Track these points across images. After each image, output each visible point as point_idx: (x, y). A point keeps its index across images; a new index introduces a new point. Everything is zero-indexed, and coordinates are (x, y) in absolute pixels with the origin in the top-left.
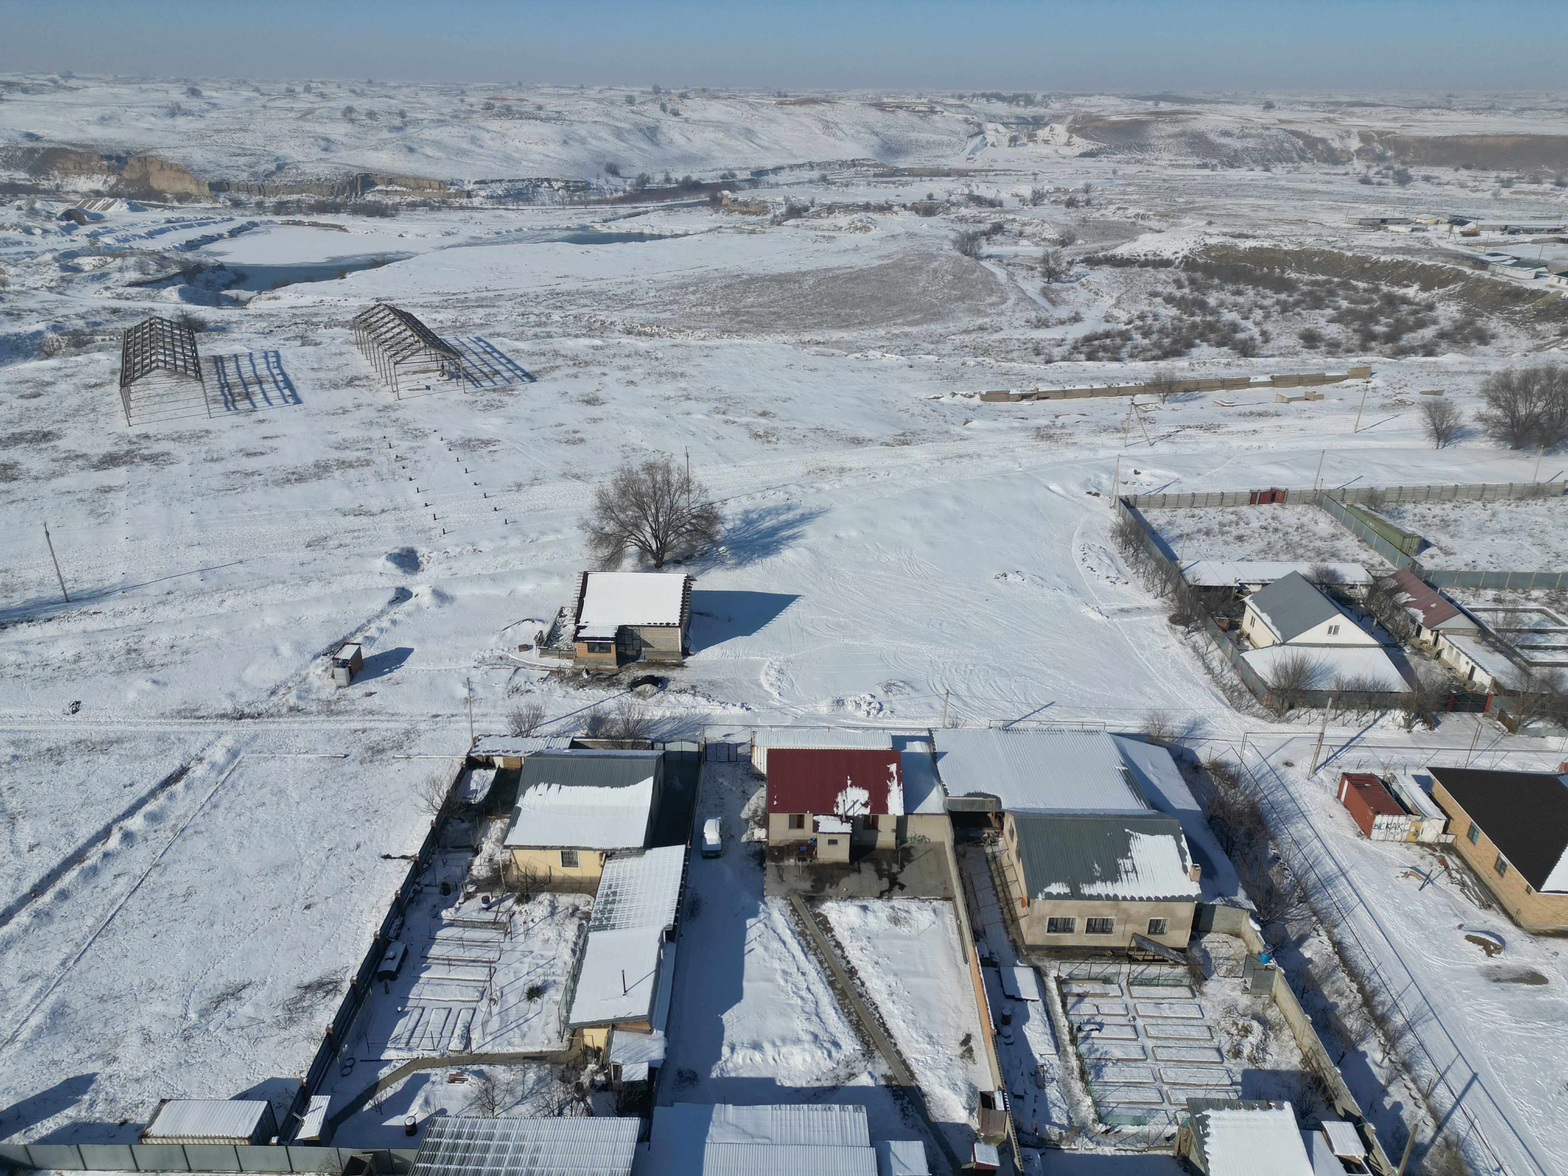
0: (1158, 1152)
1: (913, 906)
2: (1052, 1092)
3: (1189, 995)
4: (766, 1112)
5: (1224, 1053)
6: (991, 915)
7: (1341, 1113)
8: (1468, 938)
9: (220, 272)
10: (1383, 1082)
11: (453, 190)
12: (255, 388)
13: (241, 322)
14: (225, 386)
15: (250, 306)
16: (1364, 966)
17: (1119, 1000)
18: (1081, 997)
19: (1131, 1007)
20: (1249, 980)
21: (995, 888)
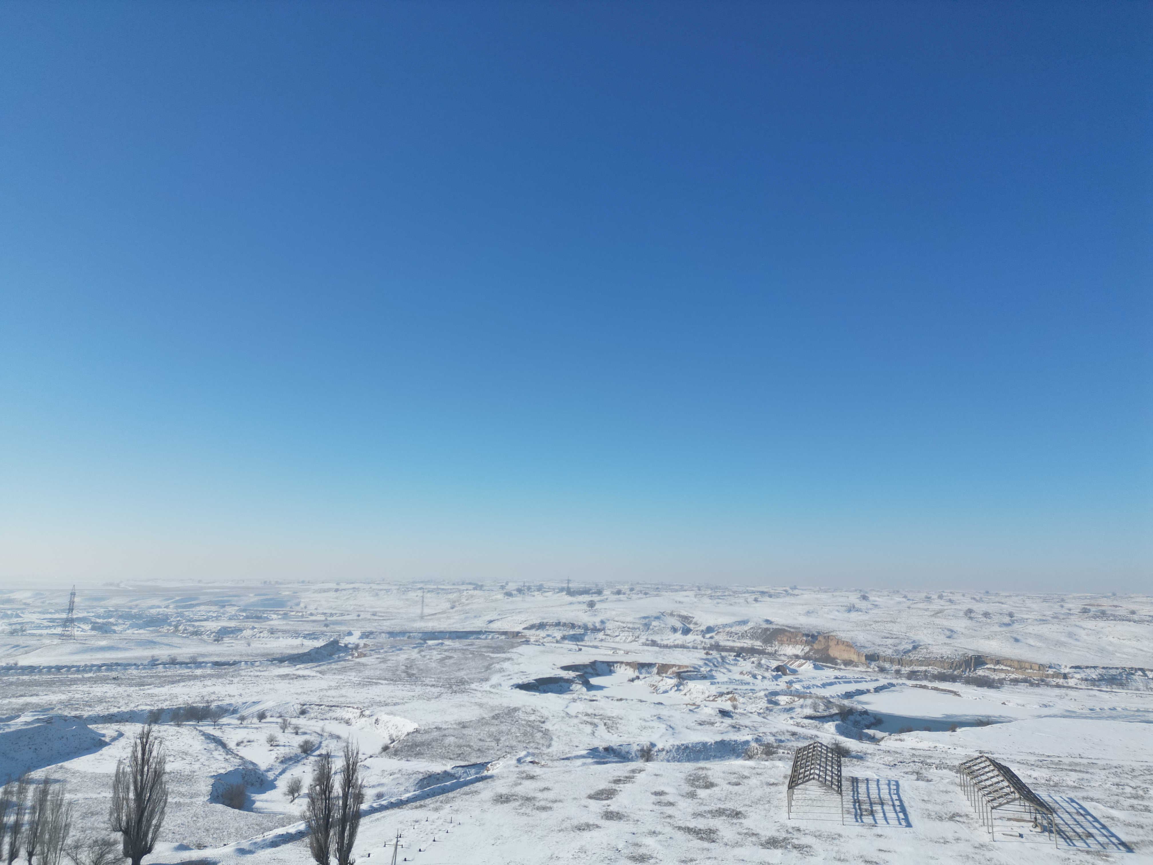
9: (865, 716)
11: (1051, 672)
12: (877, 808)
13: (875, 755)
14: (857, 801)
15: (882, 743)
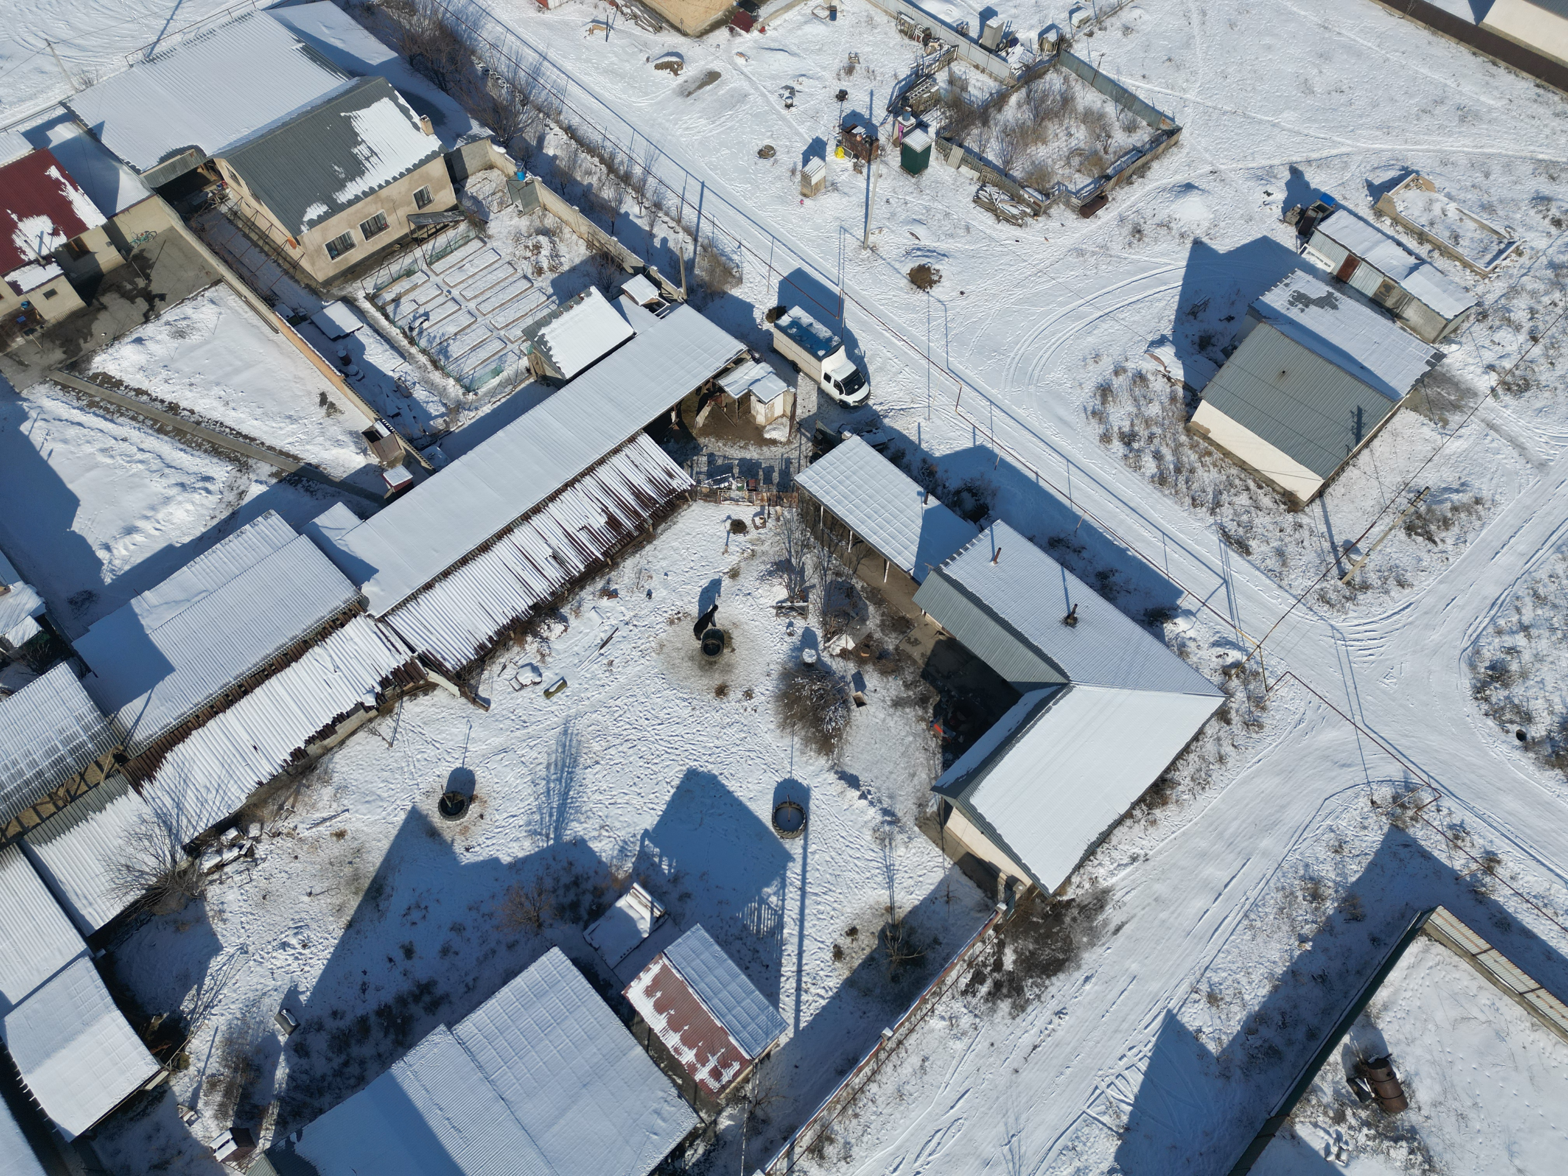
0: (523, 385)
1: (187, 309)
2: (420, 394)
3: (481, 244)
4: (186, 575)
5: (530, 276)
6: (270, 274)
7: (631, 271)
8: (658, 67)
10: (647, 228)
16: (595, 137)
17: (428, 284)
18: (396, 301)
19: (441, 284)
20: (519, 202)
21: (256, 245)
